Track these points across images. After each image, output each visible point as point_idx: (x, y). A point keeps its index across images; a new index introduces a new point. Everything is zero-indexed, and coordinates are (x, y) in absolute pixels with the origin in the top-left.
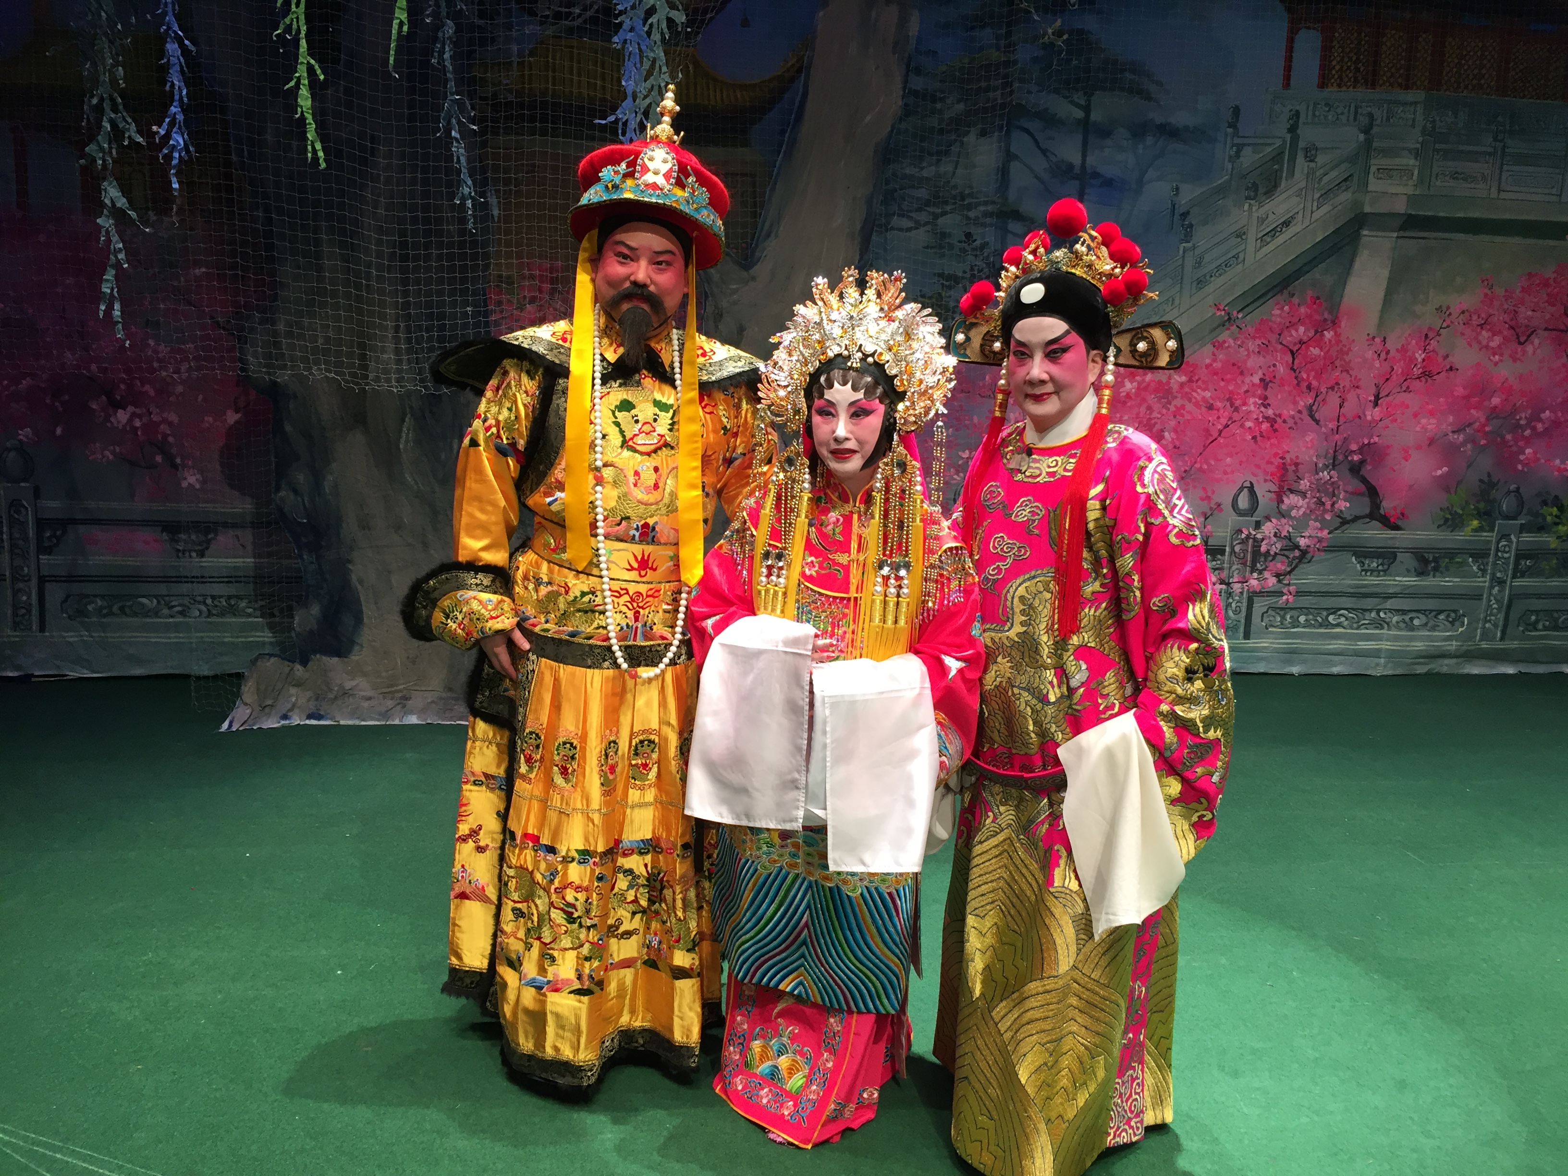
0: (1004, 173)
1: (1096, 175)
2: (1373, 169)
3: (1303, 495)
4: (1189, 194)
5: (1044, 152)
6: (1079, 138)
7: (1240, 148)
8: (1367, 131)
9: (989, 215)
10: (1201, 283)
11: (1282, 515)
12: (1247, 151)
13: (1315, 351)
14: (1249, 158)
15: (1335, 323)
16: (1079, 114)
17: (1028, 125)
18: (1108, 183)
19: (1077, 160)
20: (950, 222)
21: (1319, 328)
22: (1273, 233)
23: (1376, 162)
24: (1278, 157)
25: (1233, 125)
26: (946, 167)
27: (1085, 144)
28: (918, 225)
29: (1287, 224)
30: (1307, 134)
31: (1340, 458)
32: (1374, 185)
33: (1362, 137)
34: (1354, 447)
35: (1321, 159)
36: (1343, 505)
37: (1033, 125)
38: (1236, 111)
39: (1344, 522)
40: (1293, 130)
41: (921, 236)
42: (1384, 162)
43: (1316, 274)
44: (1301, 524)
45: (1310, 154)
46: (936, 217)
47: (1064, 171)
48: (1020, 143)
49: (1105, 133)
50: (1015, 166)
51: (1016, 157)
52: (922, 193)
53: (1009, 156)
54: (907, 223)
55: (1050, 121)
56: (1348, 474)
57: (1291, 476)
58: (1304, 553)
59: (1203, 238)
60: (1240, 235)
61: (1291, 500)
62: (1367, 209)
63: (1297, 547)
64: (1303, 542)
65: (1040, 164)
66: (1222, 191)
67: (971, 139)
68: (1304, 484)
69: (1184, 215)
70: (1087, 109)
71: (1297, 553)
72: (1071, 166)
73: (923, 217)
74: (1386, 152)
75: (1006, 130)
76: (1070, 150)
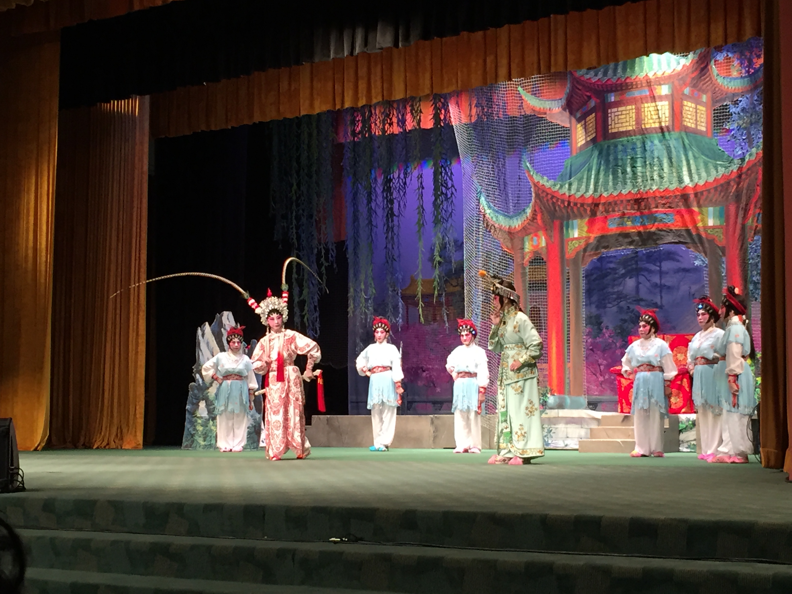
0: (637, 288)
1: (665, 286)
5: (649, 281)
6: (659, 275)
16: (658, 268)
17: (642, 273)
18: (669, 288)
19: (658, 281)
26: (621, 288)
27: (661, 277)
28: (614, 306)
37: (645, 273)
41: (615, 309)
47: (655, 285)
48: (641, 279)
49: (667, 273)
51: (641, 283)
52: (614, 296)
53: (639, 283)
54: (610, 305)
55: (650, 271)
65: (648, 284)
67: (627, 279)
69: (694, 295)
70: (660, 267)
72: (657, 284)
73: (616, 303)
75: (637, 276)
76: (656, 279)
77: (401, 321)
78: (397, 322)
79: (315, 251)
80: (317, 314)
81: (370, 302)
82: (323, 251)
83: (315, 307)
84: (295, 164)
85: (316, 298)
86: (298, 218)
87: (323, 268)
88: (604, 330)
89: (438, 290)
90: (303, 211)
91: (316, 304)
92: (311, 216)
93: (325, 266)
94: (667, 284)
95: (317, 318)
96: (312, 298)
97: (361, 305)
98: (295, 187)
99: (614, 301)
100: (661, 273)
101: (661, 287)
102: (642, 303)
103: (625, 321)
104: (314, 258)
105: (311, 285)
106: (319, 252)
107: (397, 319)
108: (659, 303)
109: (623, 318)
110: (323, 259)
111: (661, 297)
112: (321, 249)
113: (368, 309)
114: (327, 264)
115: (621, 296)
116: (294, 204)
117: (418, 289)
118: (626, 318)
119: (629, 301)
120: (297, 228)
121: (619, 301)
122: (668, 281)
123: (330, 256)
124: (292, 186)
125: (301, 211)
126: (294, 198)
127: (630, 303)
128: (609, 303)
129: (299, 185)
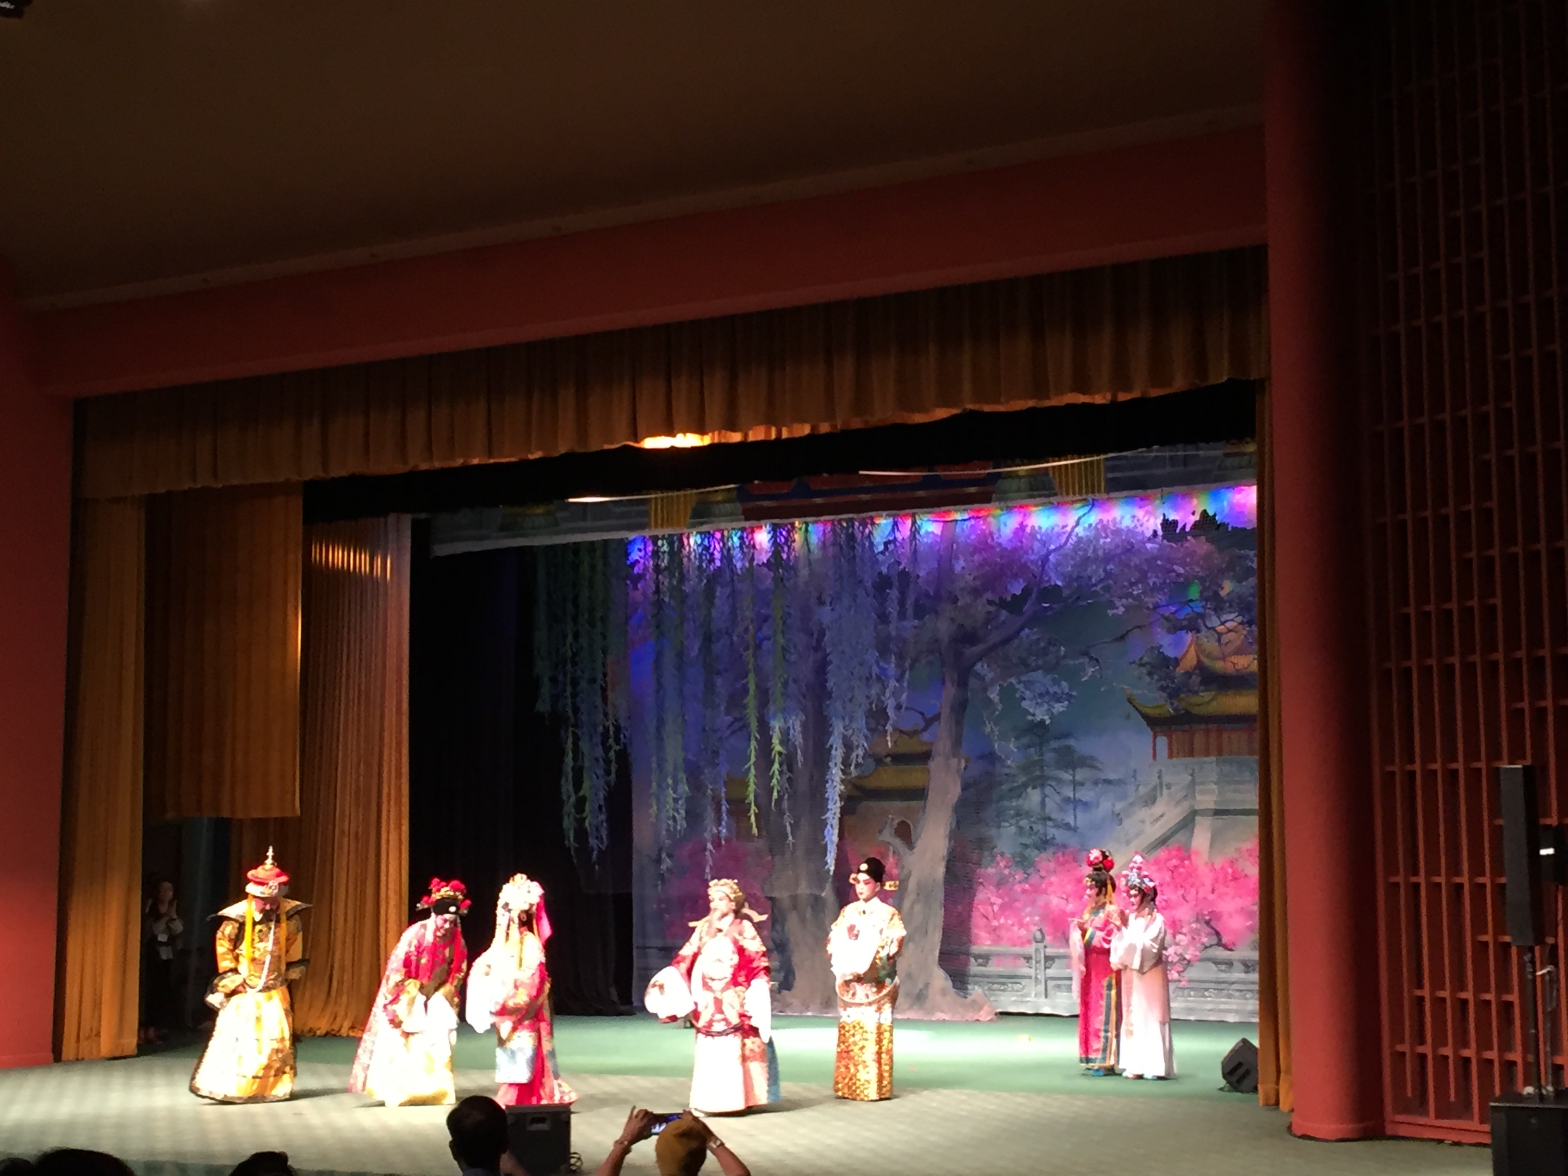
0: (1043, 804)
1: (1081, 801)
2: (1197, 791)
3: (1185, 934)
4: (1119, 806)
5: (1058, 793)
6: (1072, 788)
7: (1138, 786)
8: (1192, 775)
9: (1039, 819)
10: (1128, 843)
11: (1177, 944)
12: (1141, 787)
13: (1181, 870)
14: (1142, 790)
15: (1189, 858)
16: (1071, 778)
17: (1051, 783)
18: (1086, 804)
19: (1071, 795)
20: (1024, 823)
21: (1182, 860)
22: (1157, 820)
23: (1198, 788)
24: (1154, 789)
25: (1134, 777)
26: (1020, 802)
27: (1074, 790)
28: (1011, 825)
29: (1162, 816)
30: (1166, 779)
31: (1200, 918)
32: (1198, 797)
33: (1190, 778)
34: (1206, 913)
35: (1173, 788)
36: (1205, 940)
37: (1053, 783)
38: (1135, 771)
39: (1206, 948)
40: (1160, 777)
41: (1013, 829)
42: (1201, 787)
43: (1178, 836)
44: (1186, 947)
45: (1169, 787)
46: (1018, 822)
47: (1067, 800)
48: (1048, 790)
49: (1082, 784)
50: (1047, 799)
51: (1047, 796)
52: (1012, 812)
53: (1045, 796)
54: (1007, 824)
55: (1059, 781)
56: (1205, 925)
57: (1178, 927)
58: (1189, 961)
59: (1127, 823)
60: (1143, 822)
61: (1179, 937)
62: (1197, 808)
63: (1185, 959)
64: (1188, 957)
65: (1057, 798)
66: (1131, 804)
67: (1029, 790)
68: (1184, 930)
69: (1118, 815)
70: (1074, 777)
71: (1186, 962)
72: (1069, 798)
73: (1013, 821)
74: (1202, 783)
75: (1043, 786)
76: (1068, 792)
77: (724, 831)
78: (719, 832)
79: (601, 729)
80: (603, 817)
81: (680, 802)
82: (612, 729)
83: (600, 807)
84: (570, 606)
85: (601, 795)
86: (575, 683)
87: (612, 754)
88: (999, 858)
89: (778, 792)
90: (583, 672)
91: (602, 803)
92: (593, 681)
93: (615, 751)
94: (1084, 799)
95: (602, 822)
96: (596, 795)
97: (668, 806)
98: (570, 638)
99: (1012, 818)
100: (1076, 784)
101: (1075, 803)
102: (1050, 823)
103: (1026, 846)
104: (598, 739)
105: (594, 776)
106: (606, 729)
107: (720, 828)
108: (1072, 823)
109: (1024, 842)
110: (611, 741)
111: (1075, 817)
112: (609, 727)
113: (679, 813)
114: (617, 748)
115: (1019, 814)
116: (569, 661)
117: (750, 789)
118: (1028, 843)
119: (1032, 819)
120: (574, 695)
121: (1018, 818)
122: (1085, 794)
123: (622, 736)
124: (565, 637)
125: (579, 673)
126: (570, 653)
127: (1034, 822)
128: (1006, 821)
129: (576, 636)
